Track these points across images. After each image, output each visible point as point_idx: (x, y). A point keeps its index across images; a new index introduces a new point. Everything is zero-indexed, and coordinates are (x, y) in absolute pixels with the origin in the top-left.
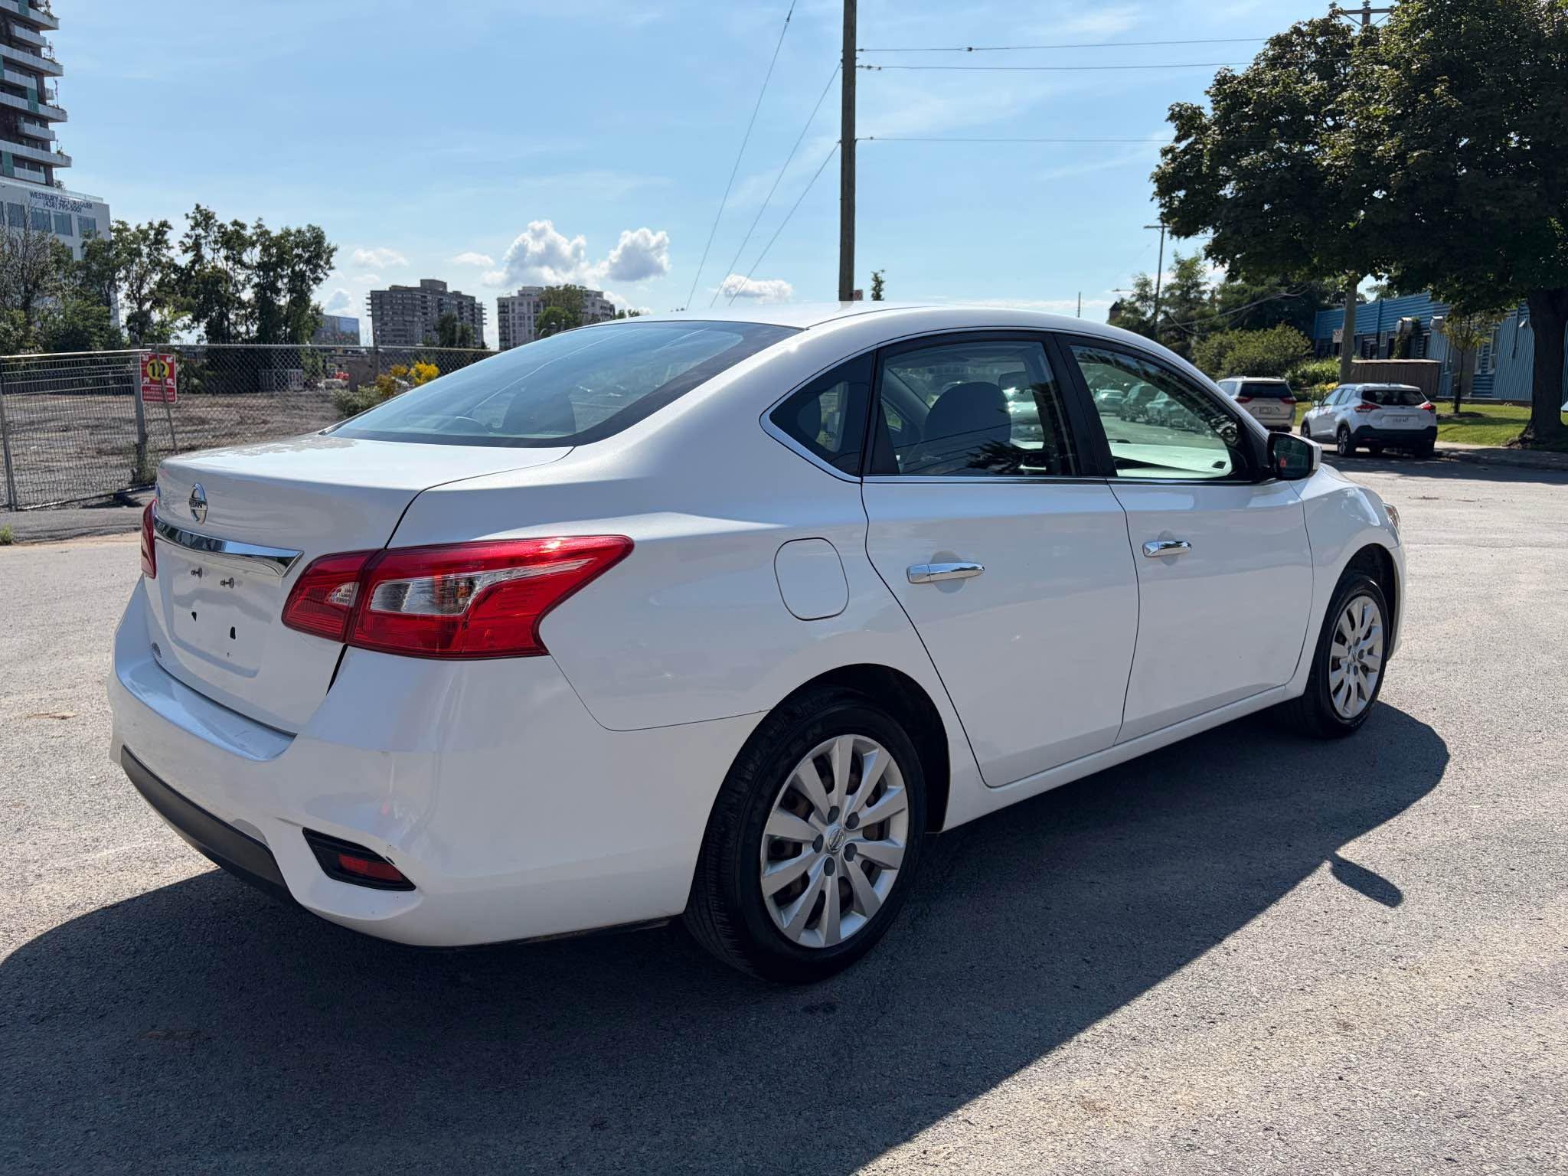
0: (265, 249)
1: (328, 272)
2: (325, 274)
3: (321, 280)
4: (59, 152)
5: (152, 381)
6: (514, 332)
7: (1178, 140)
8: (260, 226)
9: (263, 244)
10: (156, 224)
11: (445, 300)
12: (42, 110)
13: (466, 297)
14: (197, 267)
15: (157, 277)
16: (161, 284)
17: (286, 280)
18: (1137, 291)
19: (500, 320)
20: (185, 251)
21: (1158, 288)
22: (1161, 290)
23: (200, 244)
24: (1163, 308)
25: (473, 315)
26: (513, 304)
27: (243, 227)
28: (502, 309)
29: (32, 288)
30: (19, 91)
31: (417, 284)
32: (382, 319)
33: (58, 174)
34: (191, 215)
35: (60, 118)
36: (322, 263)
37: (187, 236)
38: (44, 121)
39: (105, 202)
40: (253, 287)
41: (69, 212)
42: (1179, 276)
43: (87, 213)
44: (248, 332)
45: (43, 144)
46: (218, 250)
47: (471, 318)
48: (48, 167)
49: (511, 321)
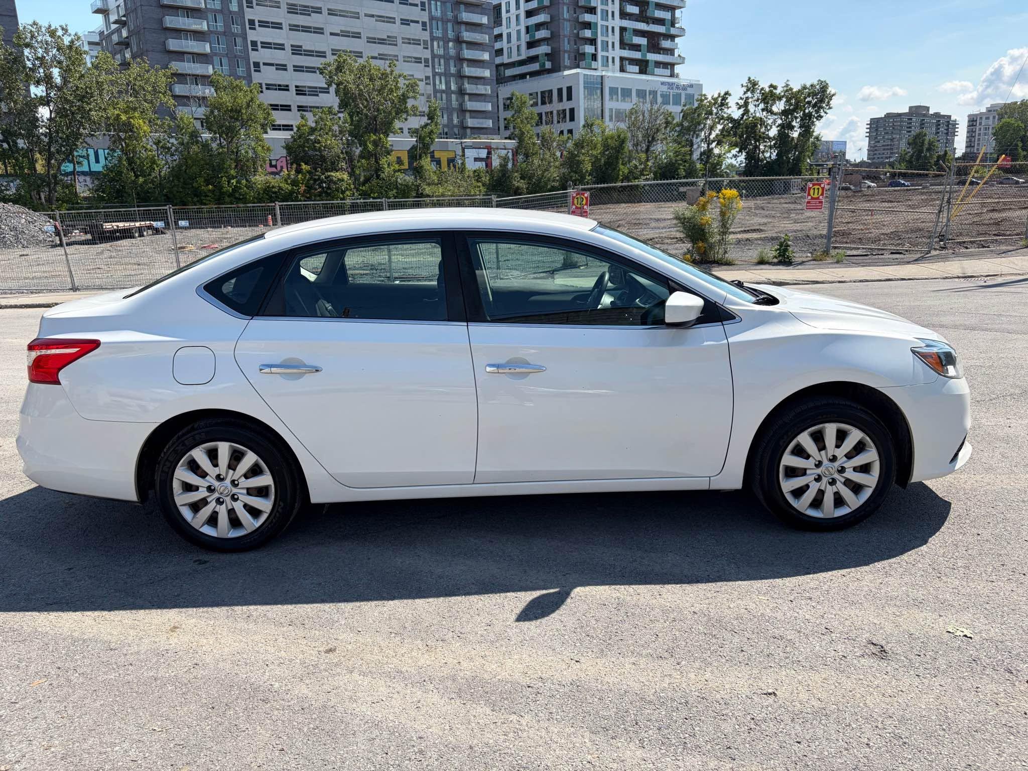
0: (788, 101)
1: (828, 111)
2: (826, 113)
3: (822, 117)
4: (679, 55)
5: (577, 208)
6: (979, 140)
8: (787, 85)
9: (787, 98)
10: (722, 94)
11: (927, 120)
12: (673, 31)
13: (944, 116)
14: (745, 117)
15: (720, 127)
16: (722, 131)
17: (798, 120)
19: (968, 132)
20: (739, 108)
23: (748, 103)
25: (947, 130)
26: (981, 118)
27: (775, 88)
28: (971, 123)
29: (651, 140)
30: (661, 22)
31: (907, 110)
32: (876, 138)
33: (677, 70)
34: (745, 84)
35: (682, 34)
36: (824, 105)
37: (741, 98)
38: (672, 37)
39: (701, 83)
40: (777, 127)
41: (680, 91)
43: (690, 91)
44: (770, 157)
45: (670, 52)
46: (758, 105)
47: (946, 132)
48: (672, 65)
49: (977, 132)
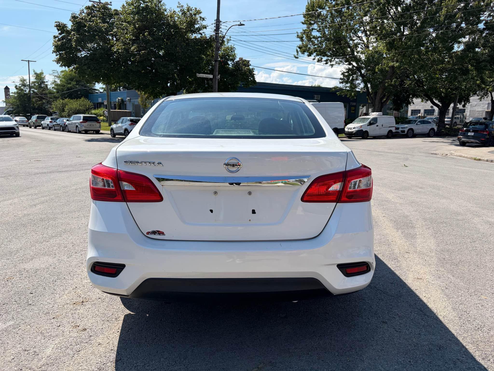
7: (60, 34)
18: (21, 83)
21: (30, 82)
22: (31, 83)
24: (32, 89)
42: (36, 79)
